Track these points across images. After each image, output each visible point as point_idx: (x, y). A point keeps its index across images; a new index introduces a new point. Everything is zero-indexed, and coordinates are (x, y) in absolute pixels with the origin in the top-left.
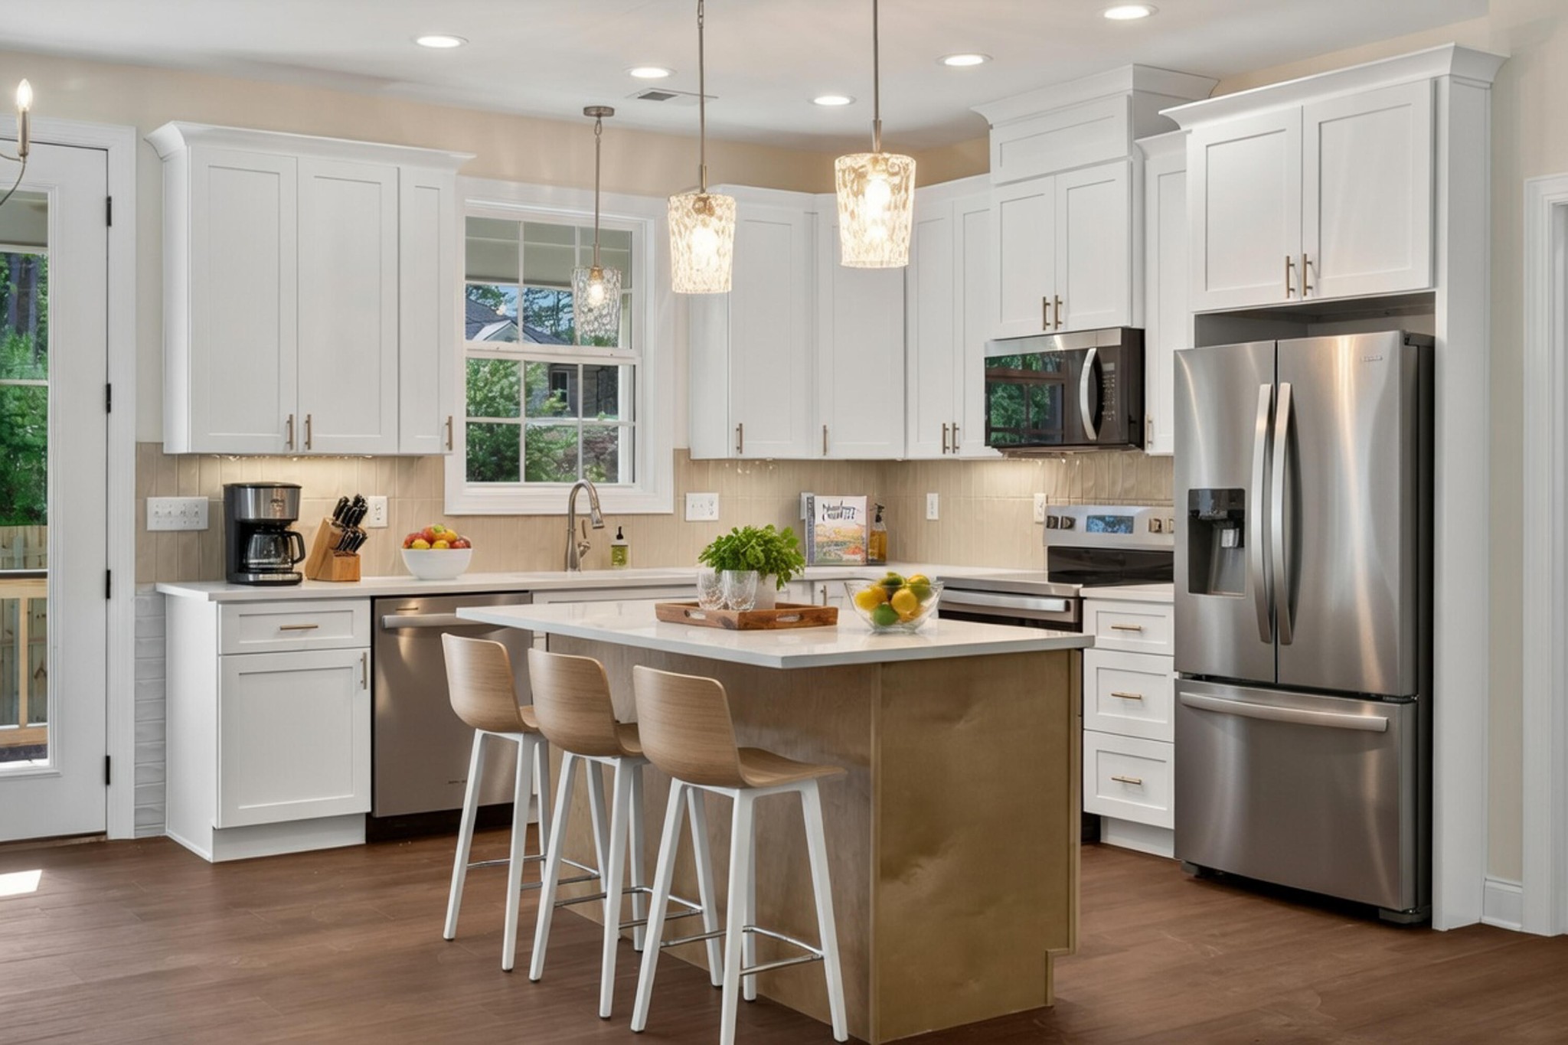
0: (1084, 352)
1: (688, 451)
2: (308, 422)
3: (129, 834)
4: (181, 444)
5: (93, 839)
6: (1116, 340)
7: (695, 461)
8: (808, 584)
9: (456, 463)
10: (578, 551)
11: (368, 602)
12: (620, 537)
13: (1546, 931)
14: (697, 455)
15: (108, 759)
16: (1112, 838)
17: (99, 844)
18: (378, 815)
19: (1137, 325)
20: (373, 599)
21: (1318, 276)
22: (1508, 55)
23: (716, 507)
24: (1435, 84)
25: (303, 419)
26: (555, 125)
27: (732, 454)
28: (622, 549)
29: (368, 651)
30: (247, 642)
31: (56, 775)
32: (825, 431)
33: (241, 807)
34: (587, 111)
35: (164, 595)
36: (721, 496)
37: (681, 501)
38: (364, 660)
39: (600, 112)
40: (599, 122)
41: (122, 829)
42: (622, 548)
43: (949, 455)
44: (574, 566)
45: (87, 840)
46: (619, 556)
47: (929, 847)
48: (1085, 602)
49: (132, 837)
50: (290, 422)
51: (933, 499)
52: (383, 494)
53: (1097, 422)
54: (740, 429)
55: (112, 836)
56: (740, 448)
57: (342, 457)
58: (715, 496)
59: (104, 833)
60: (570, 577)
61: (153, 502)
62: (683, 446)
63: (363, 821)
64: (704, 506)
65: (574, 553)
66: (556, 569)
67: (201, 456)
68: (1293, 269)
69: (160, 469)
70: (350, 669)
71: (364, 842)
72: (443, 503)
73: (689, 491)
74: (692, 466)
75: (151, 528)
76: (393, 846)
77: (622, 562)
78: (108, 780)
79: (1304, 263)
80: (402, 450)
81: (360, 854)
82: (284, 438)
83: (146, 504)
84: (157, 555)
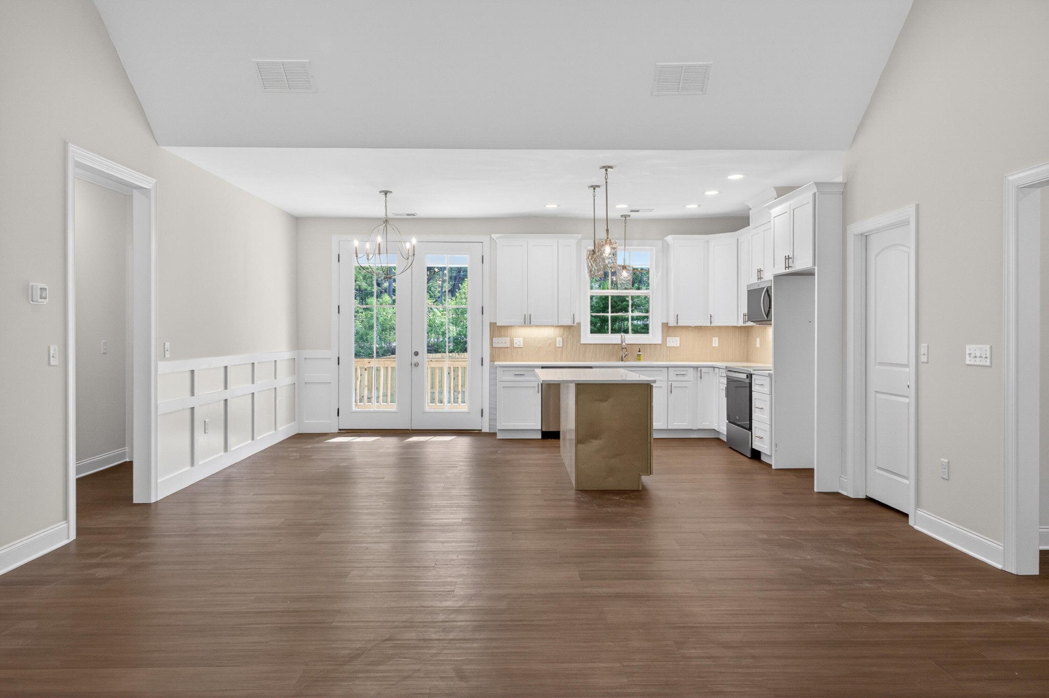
0: (764, 288)
1: (666, 324)
2: (529, 317)
3: (487, 431)
4: (502, 323)
5: (478, 431)
6: (771, 284)
7: (669, 327)
8: (696, 368)
9: (586, 326)
10: (624, 355)
12: (639, 351)
13: (852, 496)
14: (669, 325)
15: (482, 410)
16: (763, 458)
17: (480, 433)
18: (543, 431)
21: (793, 262)
22: (845, 181)
23: (677, 342)
24: (814, 195)
27: (676, 325)
28: (639, 355)
30: (505, 378)
31: (467, 413)
32: (711, 317)
33: (504, 424)
34: (622, 216)
36: (680, 339)
37: (665, 341)
38: (539, 385)
40: (626, 219)
41: (486, 429)
43: (744, 324)
44: (622, 360)
45: (476, 431)
46: (638, 358)
48: (753, 376)
49: (488, 431)
50: (525, 317)
51: (758, 340)
52: (561, 337)
53: (768, 313)
54: (677, 316)
55: (483, 431)
56: (678, 323)
57: (544, 326)
58: (678, 338)
59: (481, 430)
60: (620, 364)
61: (494, 339)
62: (665, 321)
63: (540, 432)
64: (674, 341)
65: (622, 356)
66: (617, 361)
67: (508, 326)
68: (787, 260)
69: (496, 330)
70: (534, 387)
71: (540, 438)
72: (579, 340)
73: (668, 336)
74: (666, 328)
75: (494, 346)
76: (546, 440)
77: (639, 360)
78: (482, 416)
79: (789, 258)
80: (559, 324)
81: (541, 440)
82: (523, 321)
83: (492, 339)
84: (496, 353)
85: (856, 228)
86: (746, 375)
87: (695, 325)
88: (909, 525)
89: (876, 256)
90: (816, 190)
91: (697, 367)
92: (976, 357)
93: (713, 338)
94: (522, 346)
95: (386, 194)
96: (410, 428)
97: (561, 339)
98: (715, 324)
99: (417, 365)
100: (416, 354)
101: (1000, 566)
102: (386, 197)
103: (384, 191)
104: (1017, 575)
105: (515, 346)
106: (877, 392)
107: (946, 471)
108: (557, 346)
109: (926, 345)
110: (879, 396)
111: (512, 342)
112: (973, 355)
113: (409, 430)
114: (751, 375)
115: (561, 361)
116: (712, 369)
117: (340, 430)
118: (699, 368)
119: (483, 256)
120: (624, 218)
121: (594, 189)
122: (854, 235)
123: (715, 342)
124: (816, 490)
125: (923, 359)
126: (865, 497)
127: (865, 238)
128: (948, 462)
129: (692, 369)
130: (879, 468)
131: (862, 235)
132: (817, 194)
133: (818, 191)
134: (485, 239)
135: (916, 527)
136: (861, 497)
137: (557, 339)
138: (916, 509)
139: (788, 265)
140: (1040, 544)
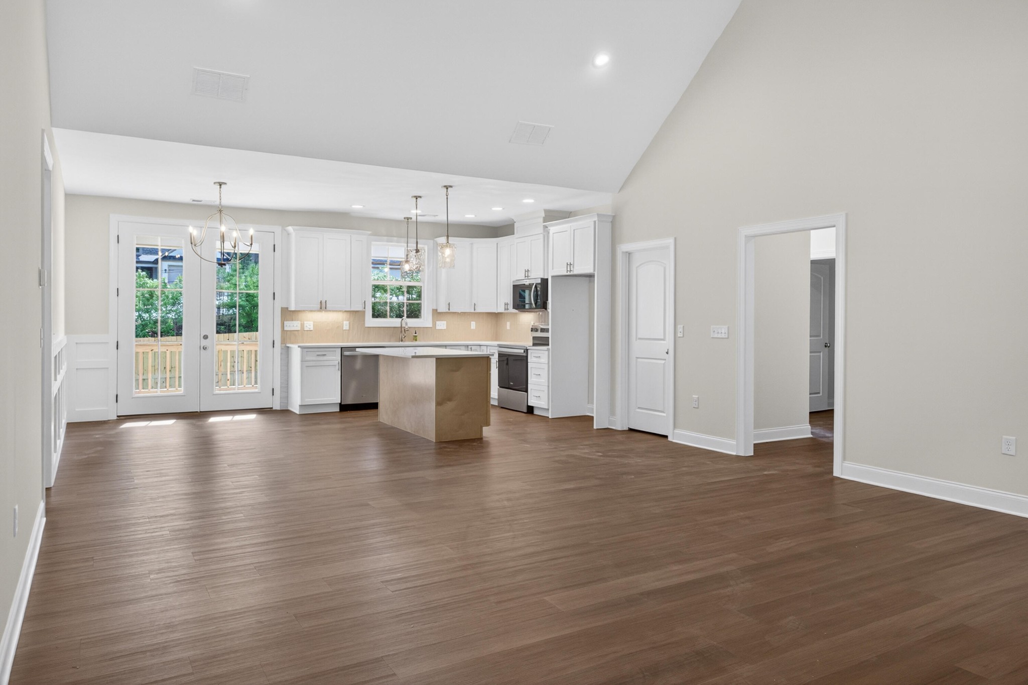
0: (533, 284)
1: (437, 310)
2: (326, 302)
4: (292, 308)
5: (269, 409)
6: (539, 281)
7: (439, 313)
9: (369, 312)
11: (340, 349)
12: (416, 333)
13: (620, 429)
14: (438, 311)
15: (273, 389)
16: (536, 412)
17: (272, 411)
18: (342, 403)
19: (546, 277)
20: (342, 348)
21: (573, 267)
22: (614, 215)
23: (445, 325)
24: (595, 222)
25: (324, 301)
26: (397, 222)
27: (447, 311)
29: (340, 361)
30: (308, 358)
31: (260, 393)
32: (475, 305)
33: (306, 400)
34: (405, 218)
35: (288, 347)
36: (447, 322)
37: (434, 324)
38: (339, 364)
39: (408, 219)
40: (408, 221)
41: (277, 407)
42: (416, 336)
43: (506, 311)
44: (402, 341)
46: (415, 338)
47: (450, 400)
48: (529, 350)
49: (279, 408)
50: (321, 302)
51: (508, 324)
52: (348, 321)
53: (536, 304)
54: (449, 304)
55: (274, 409)
56: (449, 309)
57: (336, 311)
58: (445, 322)
59: (272, 408)
60: (401, 343)
61: (285, 322)
63: (339, 405)
64: (442, 325)
65: (402, 337)
66: (397, 341)
67: (298, 311)
68: (568, 266)
69: (287, 314)
70: (335, 365)
71: (339, 411)
72: (364, 324)
73: (437, 321)
74: (437, 314)
75: (285, 329)
76: (346, 412)
77: (416, 340)
78: (273, 395)
79: (570, 264)
80: (352, 310)
81: (338, 414)
82: (319, 306)
83: (284, 323)
84: (286, 336)
85: (624, 247)
86: (523, 350)
87: (461, 311)
88: (669, 441)
89: (637, 267)
90: (596, 219)
91: (468, 346)
92: (718, 333)
93: (472, 322)
94: (312, 329)
95: (220, 185)
96: (199, 411)
97: (348, 322)
98: (478, 310)
99: (205, 348)
100: (206, 337)
101: (734, 453)
102: (220, 188)
103: (219, 183)
104: (745, 456)
105: (305, 330)
106: (637, 358)
107: (697, 403)
108: (344, 329)
109: (682, 326)
110: (639, 360)
111: (302, 325)
112: (716, 332)
113: (197, 412)
114: (527, 350)
115: (347, 342)
116: (479, 347)
117: (118, 416)
118: (470, 347)
119: (274, 245)
120: (407, 220)
121: (417, 199)
122: (623, 252)
123: (473, 325)
124: (595, 427)
125: (680, 335)
126: (627, 429)
127: (629, 254)
128: (698, 398)
129: (464, 347)
130: (639, 408)
131: (627, 252)
132: (597, 222)
133: (598, 220)
134: (277, 229)
135: (674, 441)
136: (625, 429)
137: (344, 322)
138: (674, 430)
139: (570, 269)
140: (754, 441)
